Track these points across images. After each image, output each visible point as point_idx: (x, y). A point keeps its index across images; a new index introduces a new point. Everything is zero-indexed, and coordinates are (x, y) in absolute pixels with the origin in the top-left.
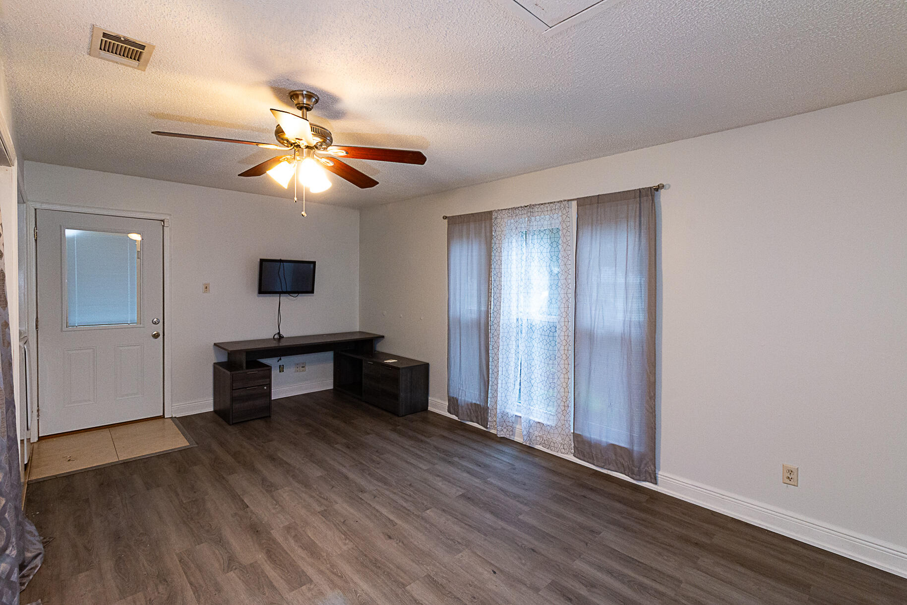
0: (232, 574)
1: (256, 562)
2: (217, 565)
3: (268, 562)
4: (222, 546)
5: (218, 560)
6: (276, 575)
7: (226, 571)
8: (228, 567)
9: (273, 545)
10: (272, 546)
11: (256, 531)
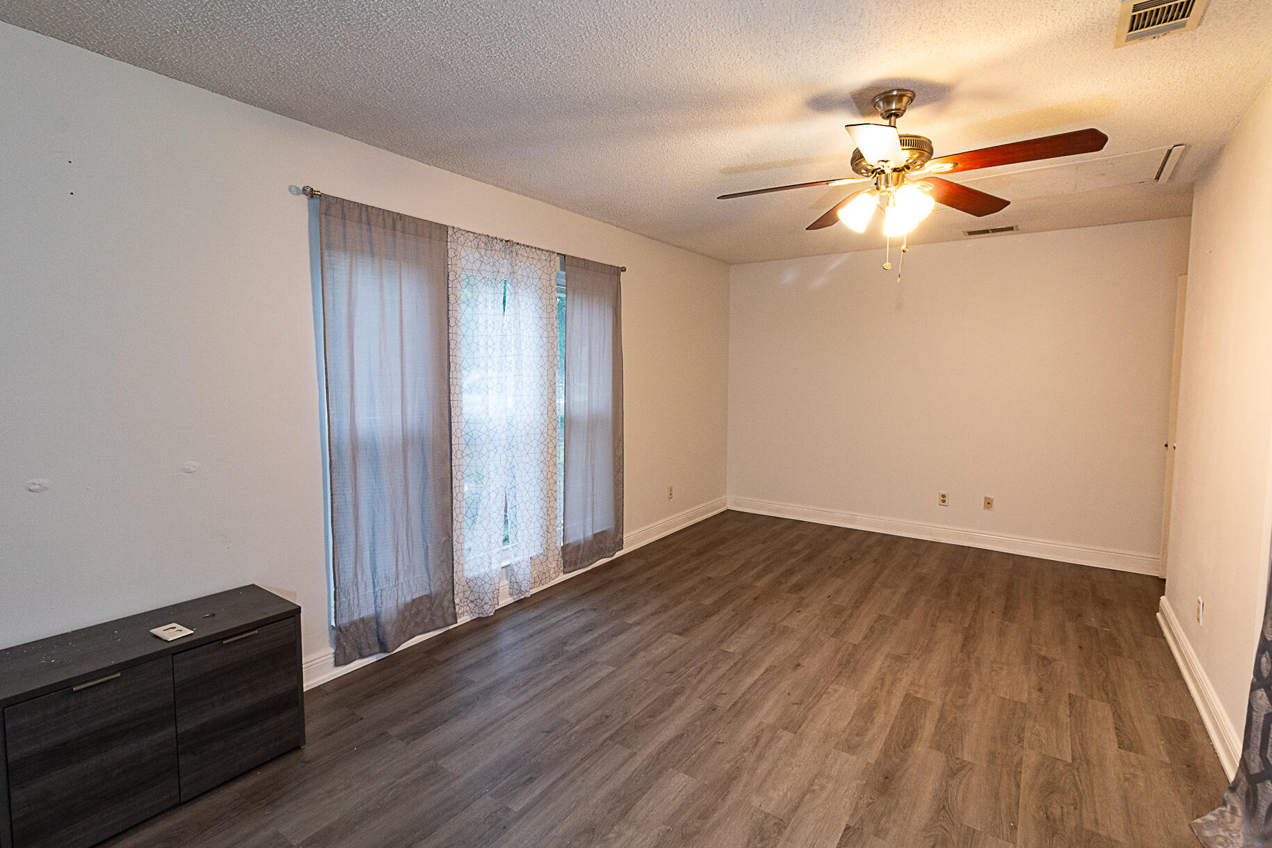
0: (967, 757)
1: (931, 747)
2: (974, 781)
3: (919, 736)
4: (947, 799)
5: (968, 784)
6: (927, 722)
7: (970, 766)
8: (963, 767)
9: (893, 746)
10: (895, 748)
11: (887, 780)
